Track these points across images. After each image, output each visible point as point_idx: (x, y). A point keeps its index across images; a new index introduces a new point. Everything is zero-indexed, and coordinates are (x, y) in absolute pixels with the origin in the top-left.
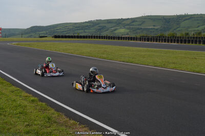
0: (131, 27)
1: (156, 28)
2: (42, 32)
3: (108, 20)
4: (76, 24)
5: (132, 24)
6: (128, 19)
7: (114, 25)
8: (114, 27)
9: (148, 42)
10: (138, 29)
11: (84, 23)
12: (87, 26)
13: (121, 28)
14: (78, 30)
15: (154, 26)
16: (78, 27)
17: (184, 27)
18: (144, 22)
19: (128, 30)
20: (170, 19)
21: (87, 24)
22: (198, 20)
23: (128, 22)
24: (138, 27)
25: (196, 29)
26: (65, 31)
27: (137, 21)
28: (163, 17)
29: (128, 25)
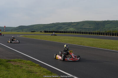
0: (77, 27)
1: (91, 28)
2: (26, 29)
3: (63, 23)
4: (45, 25)
5: (77, 25)
6: (75, 22)
7: (67, 25)
8: (66, 27)
9: (101, 36)
10: (81, 28)
11: (49, 24)
12: (51, 26)
13: (71, 28)
14: (46, 28)
15: (90, 27)
16: (46, 27)
17: (107, 28)
18: (84, 24)
19: (75, 29)
20: (99, 23)
21: (51, 25)
22: (115, 24)
23: (75, 24)
24: (80, 27)
25: (115, 29)
26: (39, 29)
27: (80, 24)
28: (95, 22)
29: (75, 26)
